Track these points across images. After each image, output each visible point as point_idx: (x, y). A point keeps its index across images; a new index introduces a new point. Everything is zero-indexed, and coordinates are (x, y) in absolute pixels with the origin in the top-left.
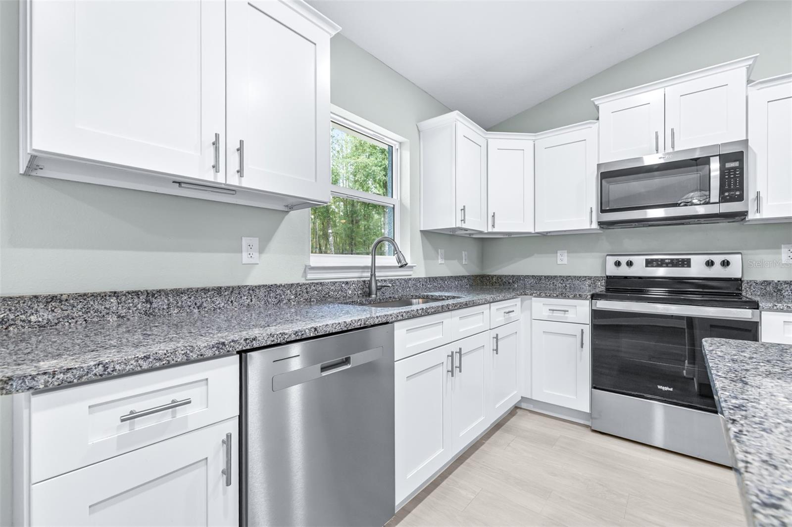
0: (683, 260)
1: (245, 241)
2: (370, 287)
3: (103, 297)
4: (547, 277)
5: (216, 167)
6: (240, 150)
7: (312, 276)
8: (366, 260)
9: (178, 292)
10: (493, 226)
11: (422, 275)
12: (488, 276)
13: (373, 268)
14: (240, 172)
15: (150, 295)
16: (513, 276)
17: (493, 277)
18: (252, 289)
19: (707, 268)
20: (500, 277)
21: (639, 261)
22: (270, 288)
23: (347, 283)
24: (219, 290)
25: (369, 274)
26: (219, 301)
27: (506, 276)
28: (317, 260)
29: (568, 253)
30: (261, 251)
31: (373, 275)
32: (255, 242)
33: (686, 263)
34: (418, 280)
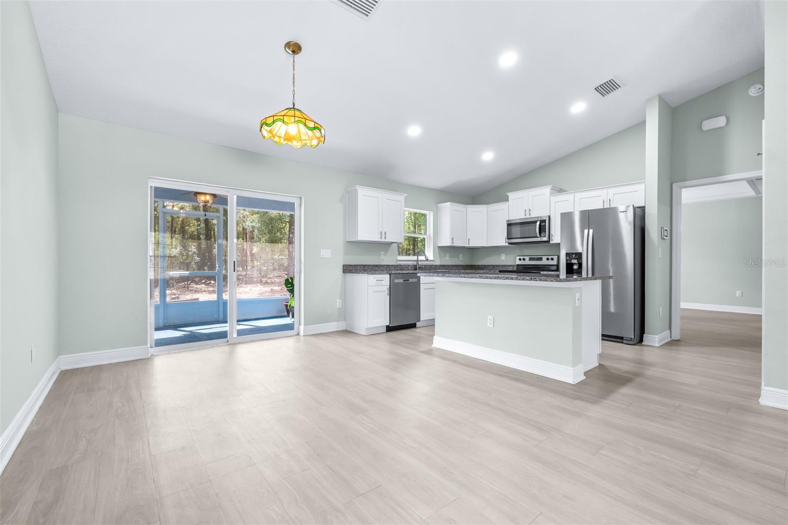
0: (540, 258)
1: (381, 253)
2: (416, 267)
3: (357, 266)
4: (497, 266)
5: (381, 238)
6: (385, 233)
7: (399, 263)
8: (415, 258)
9: (369, 265)
10: (469, 244)
11: (439, 264)
12: (474, 265)
13: (417, 261)
14: (385, 238)
15: (364, 266)
16: (484, 265)
17: (476, 265)
18: (384, 266)
19: (547, 261)
20: (479, 266)
21: (527, 258)
22: (388, 266)
23: (409, 265)
24: (376, 266)
25: (416, 263)
26: (377, 268)
27: (481, 265)
28: (400, 258)
29: (505, 255)
30: (385, 255)
31: (418, 263)
32: (384, 253)
33: (541, 259)
34: (436, 265)
